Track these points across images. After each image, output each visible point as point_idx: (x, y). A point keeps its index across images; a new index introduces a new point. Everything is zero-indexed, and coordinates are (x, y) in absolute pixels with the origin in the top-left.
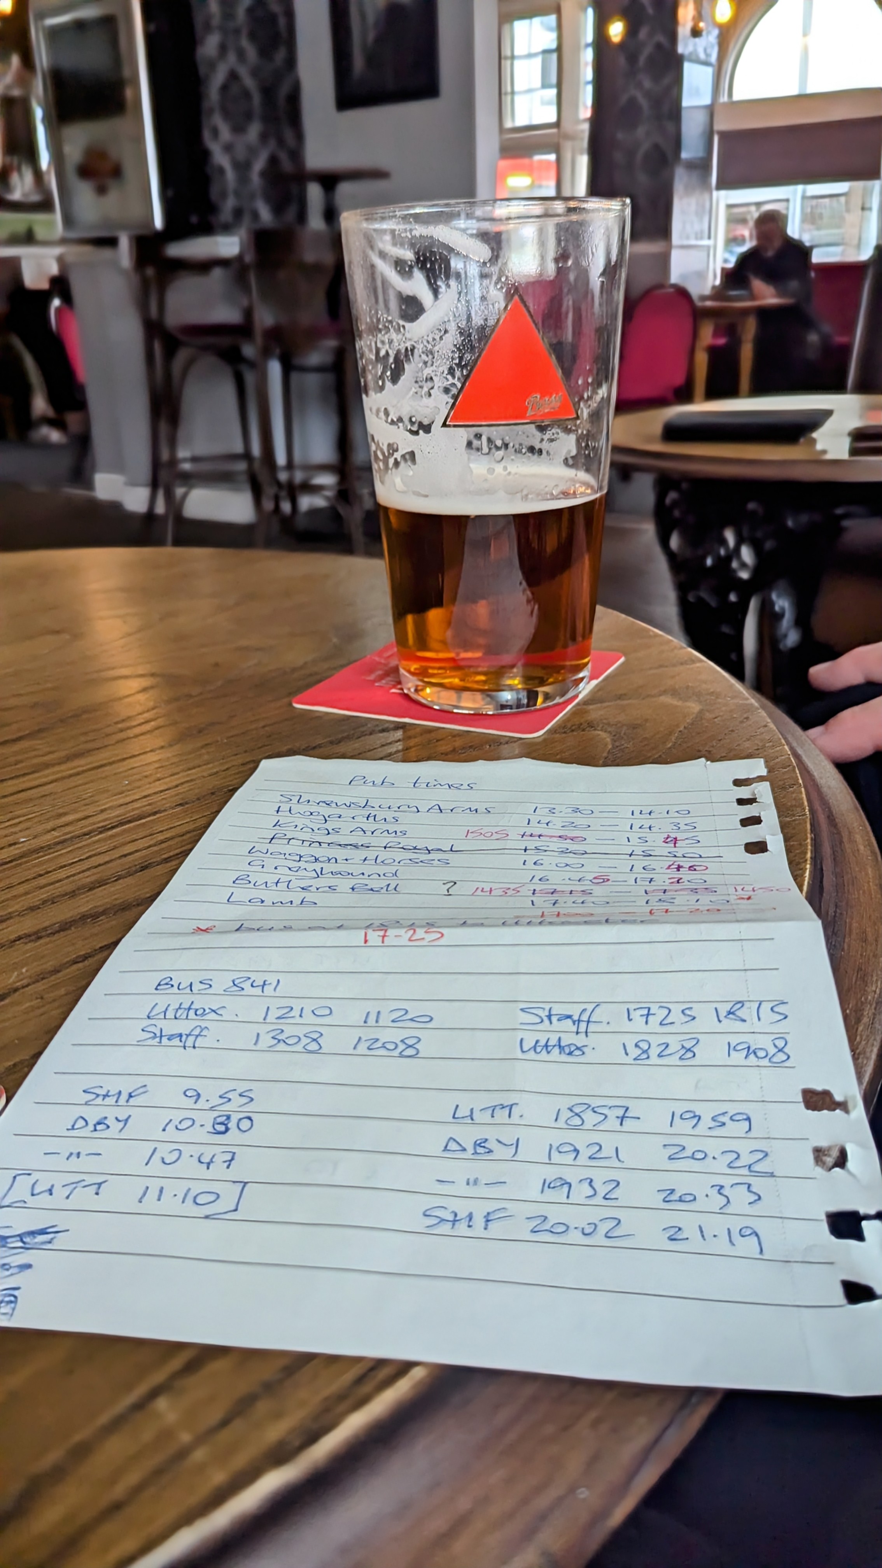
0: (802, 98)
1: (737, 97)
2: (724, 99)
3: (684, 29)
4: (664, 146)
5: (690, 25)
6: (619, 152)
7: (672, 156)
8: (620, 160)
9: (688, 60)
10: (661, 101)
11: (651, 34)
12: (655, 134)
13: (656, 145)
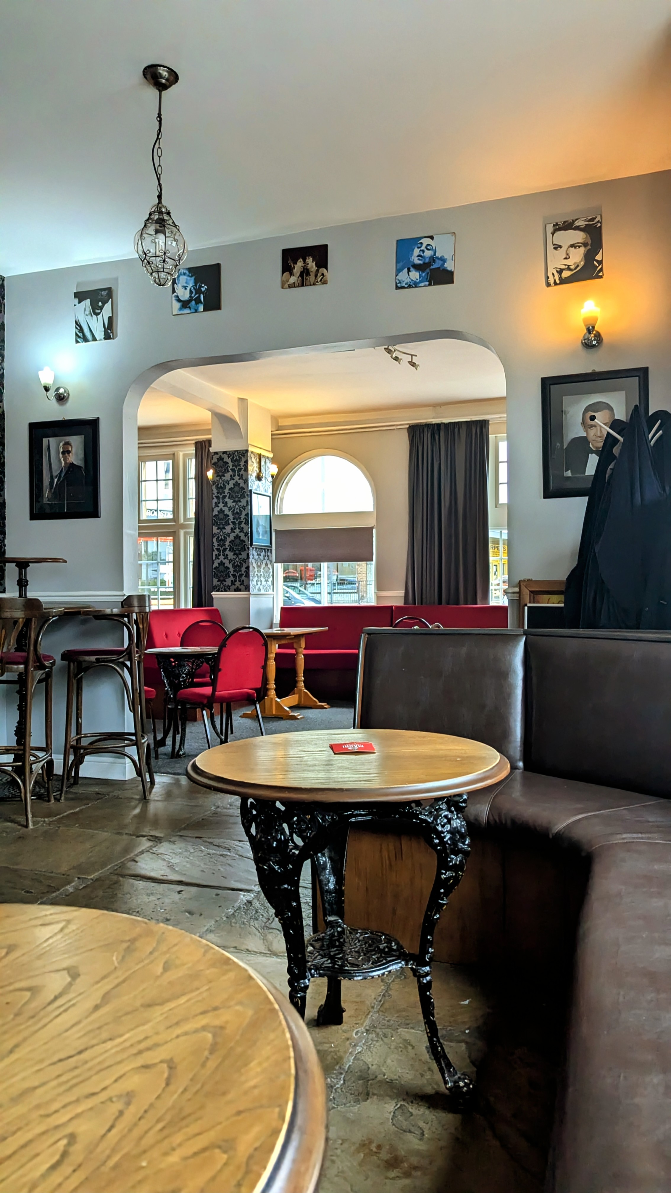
0: (323, 515)
1: (285, 512)
2: (277, 513)
3: (252, 476)
4: (243, 538)
5: (255, 474)
6: (215, 540)
7: (248, 543)
8: (216, 544)
9: (254, 493)
10: (240, 513)
11: (232, 478)
12: (237, 531)
13: (237, 537)
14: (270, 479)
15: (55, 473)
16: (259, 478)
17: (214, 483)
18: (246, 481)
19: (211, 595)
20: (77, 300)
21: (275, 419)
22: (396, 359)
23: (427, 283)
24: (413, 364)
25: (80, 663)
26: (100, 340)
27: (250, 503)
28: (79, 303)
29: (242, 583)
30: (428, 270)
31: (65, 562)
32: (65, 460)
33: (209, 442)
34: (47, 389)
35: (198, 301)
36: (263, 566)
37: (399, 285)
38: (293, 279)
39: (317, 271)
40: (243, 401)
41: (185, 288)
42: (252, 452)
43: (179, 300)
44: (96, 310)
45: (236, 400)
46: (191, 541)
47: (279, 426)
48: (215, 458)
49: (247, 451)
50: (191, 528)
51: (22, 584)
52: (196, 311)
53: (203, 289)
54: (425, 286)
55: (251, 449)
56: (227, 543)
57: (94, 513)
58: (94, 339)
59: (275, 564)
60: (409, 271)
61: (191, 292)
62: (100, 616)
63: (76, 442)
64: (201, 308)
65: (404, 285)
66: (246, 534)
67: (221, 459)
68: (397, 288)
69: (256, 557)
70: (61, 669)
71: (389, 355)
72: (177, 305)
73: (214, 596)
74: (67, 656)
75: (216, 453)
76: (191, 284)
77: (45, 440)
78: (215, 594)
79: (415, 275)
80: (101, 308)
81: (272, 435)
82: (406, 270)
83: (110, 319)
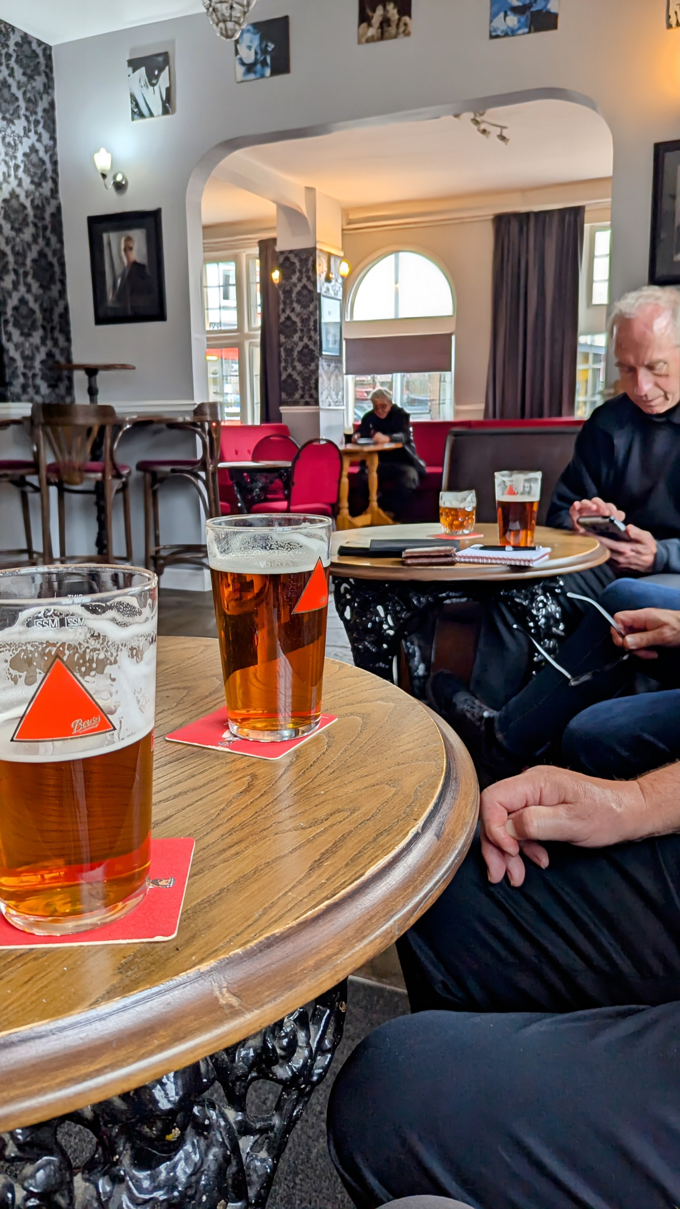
0: (397, 321)
1: (356, 318)
2: (348, 319)
3: (321, 278)
4: (312, 347)
5: (324, 276)
6: (282, 349)
7: (316, 353)
8: (283, 354)
9: (324, 296)
10: (308, 319)
11: (300, 280)
12: (306, 340)
13: (306, 346)
14: (340, 280)
15: (119, 270)
16: (328, 280)
17: (280, 285)
18: (314, 284)
19: (279, 410)
20: (131, 69)
21: (345, 211)
22: (484, 132)
23: (526, 30)
24: (502, 138)
25: (154, 474)
26: (159, 116)
27: (319, 307)
28: (134, 71)
29: (311, 396)
30: (528, 13)
31: (134, 368)
32: (128, 257)
33: (274, 240)
34: (104, 176)
35: (264, 63)
36: (333, 378)
37: (494, 34)
38: (372, 32)
39: (399, 20)
40: (310, 190)
41: (249, 48)
42: (321, 250)
43: (243, 63)
44: (152, 79)
45: (303, 190)
46: (257, 352)
47: (350, 220)
48: (281, 259)
49: (314, 249)
50: (257, 338)
51: (92, 392)
52: (263, 76)
53: (269, 49)
54: (524, 34)
55: (318, 246)
56: (295, 354)
57: (160, 315)
58: (151, 115)
59: (345, 376)
60: (506, 15)
61: (256, 53)
62: (173, 425)
63: (138, 237)
64: (268, 72)
65: (499, 33)
66: (315, 343)
67: (287, 259)
68: (492, 37)
69: (326, 368)
70: (137, 480)
71: (475, 127)
72: (241, 70)
73: (282, 412)
74: (143, 466)
75: (282, 253)
76: (256, 43)
77: (105, 236)
78: (283, 409)
79: (513, 20)
80: (157, 77)
81: (343, 230)
82: (502, 15)
83: (168, 90)
